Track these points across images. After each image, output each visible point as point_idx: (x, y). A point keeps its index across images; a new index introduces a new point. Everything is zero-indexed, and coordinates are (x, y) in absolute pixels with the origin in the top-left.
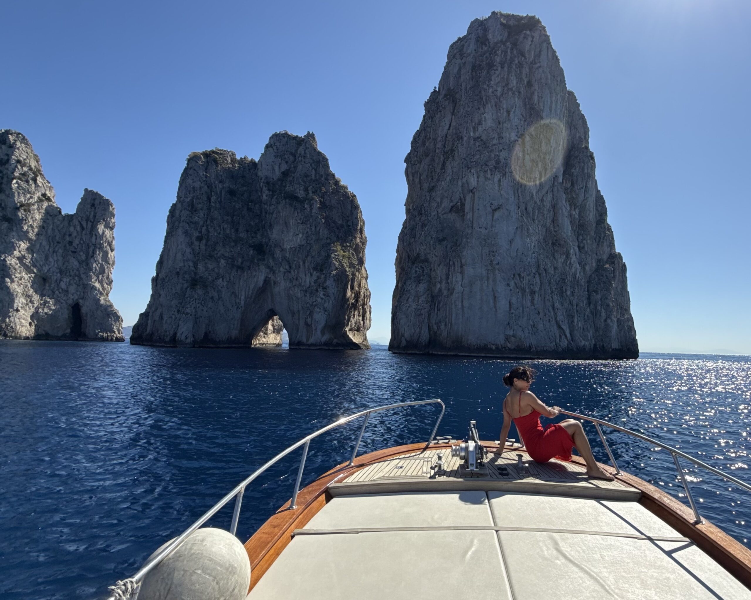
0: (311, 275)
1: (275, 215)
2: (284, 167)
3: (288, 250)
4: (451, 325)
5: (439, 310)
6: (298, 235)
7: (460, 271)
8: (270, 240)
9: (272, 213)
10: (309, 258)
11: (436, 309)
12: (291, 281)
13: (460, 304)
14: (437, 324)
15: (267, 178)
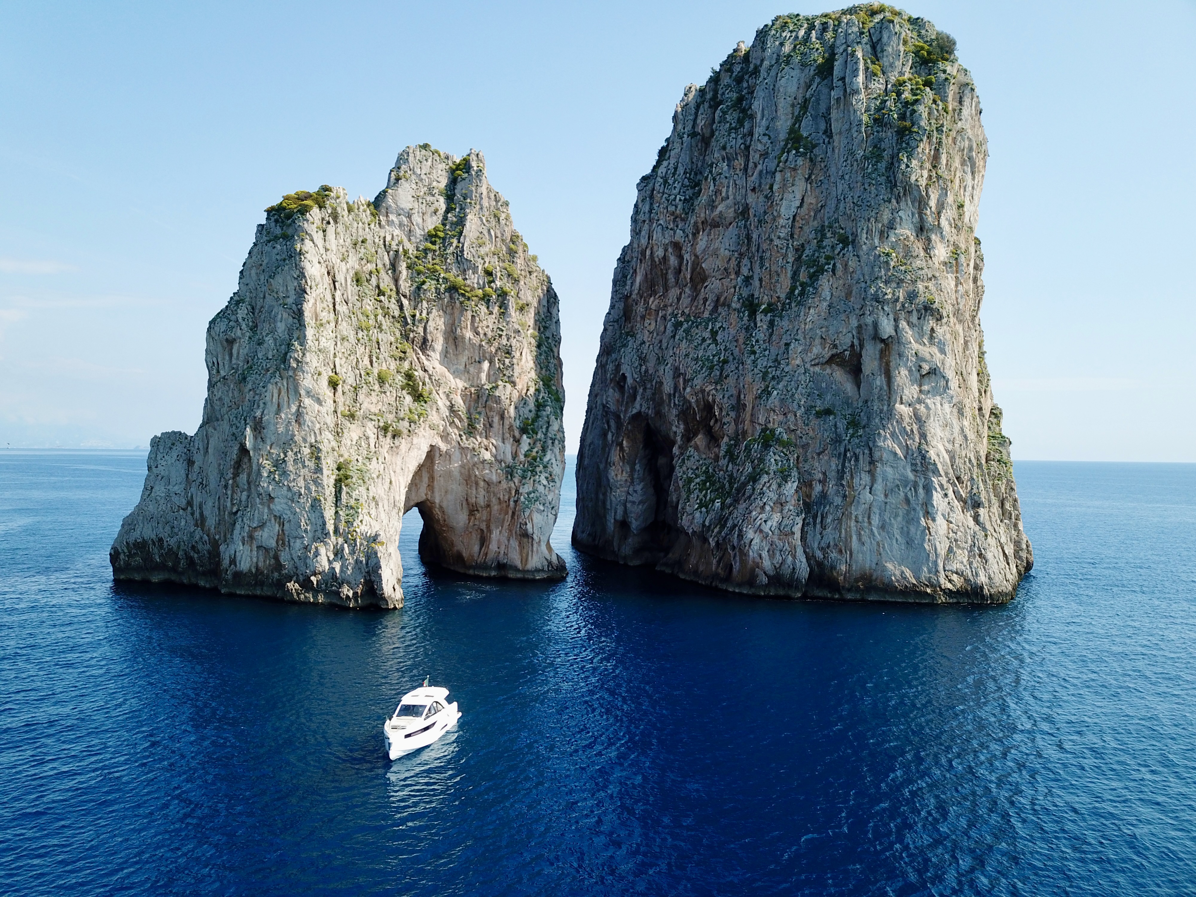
4: (851, 554)
5: (824, 527)
7: (867, 469)
9: (426, 318)
11: (818, 526)
13: (866, 520)
14: (822, 549)
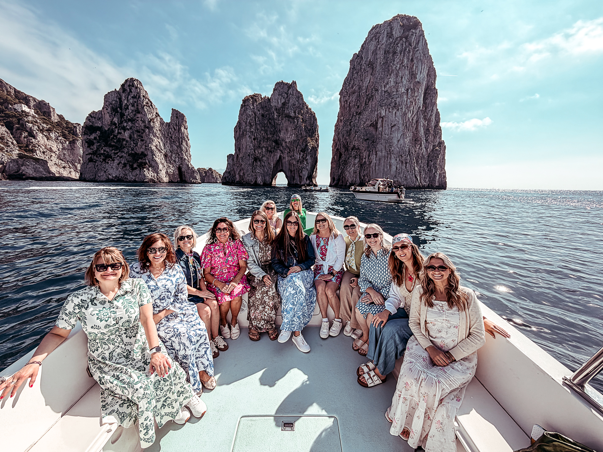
0: (300, 154)
1: (281, 126)
2: (283, 101)
3: (288, 143)
5: (364, 170)
6: (292, 135)
7: (375, 154)
8: (280, 138)
9: (280, 125)
10: (299, 146)
12: (291, 157)
13: (374, 168)
15: (275, 106)
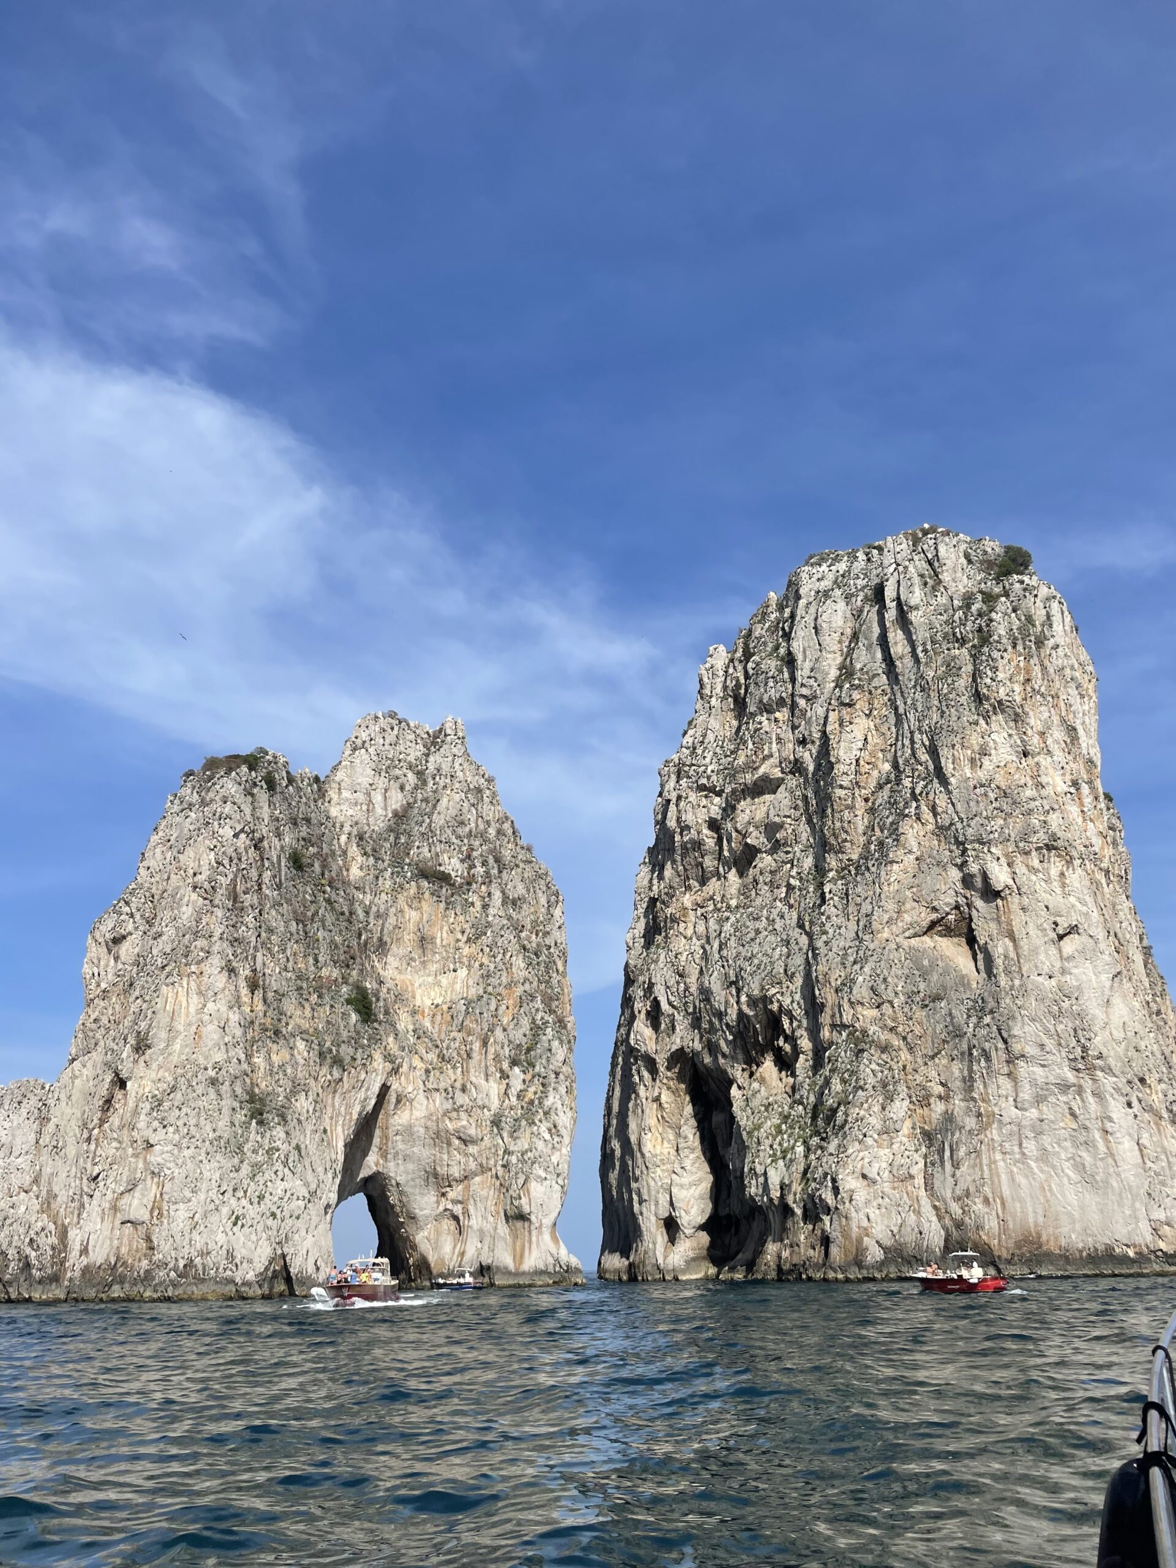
2: (397, 800)
3: (427, 1011)
4: (1003, 1204)
5: (956, 1165)
6: (455, 971)
7: (1006, 1070)
8: (381, 983)
9: (385, 916)
11: (948, 1165)
13: (1016, 1149)
14: (959, 1200)
15: (355, 823)
